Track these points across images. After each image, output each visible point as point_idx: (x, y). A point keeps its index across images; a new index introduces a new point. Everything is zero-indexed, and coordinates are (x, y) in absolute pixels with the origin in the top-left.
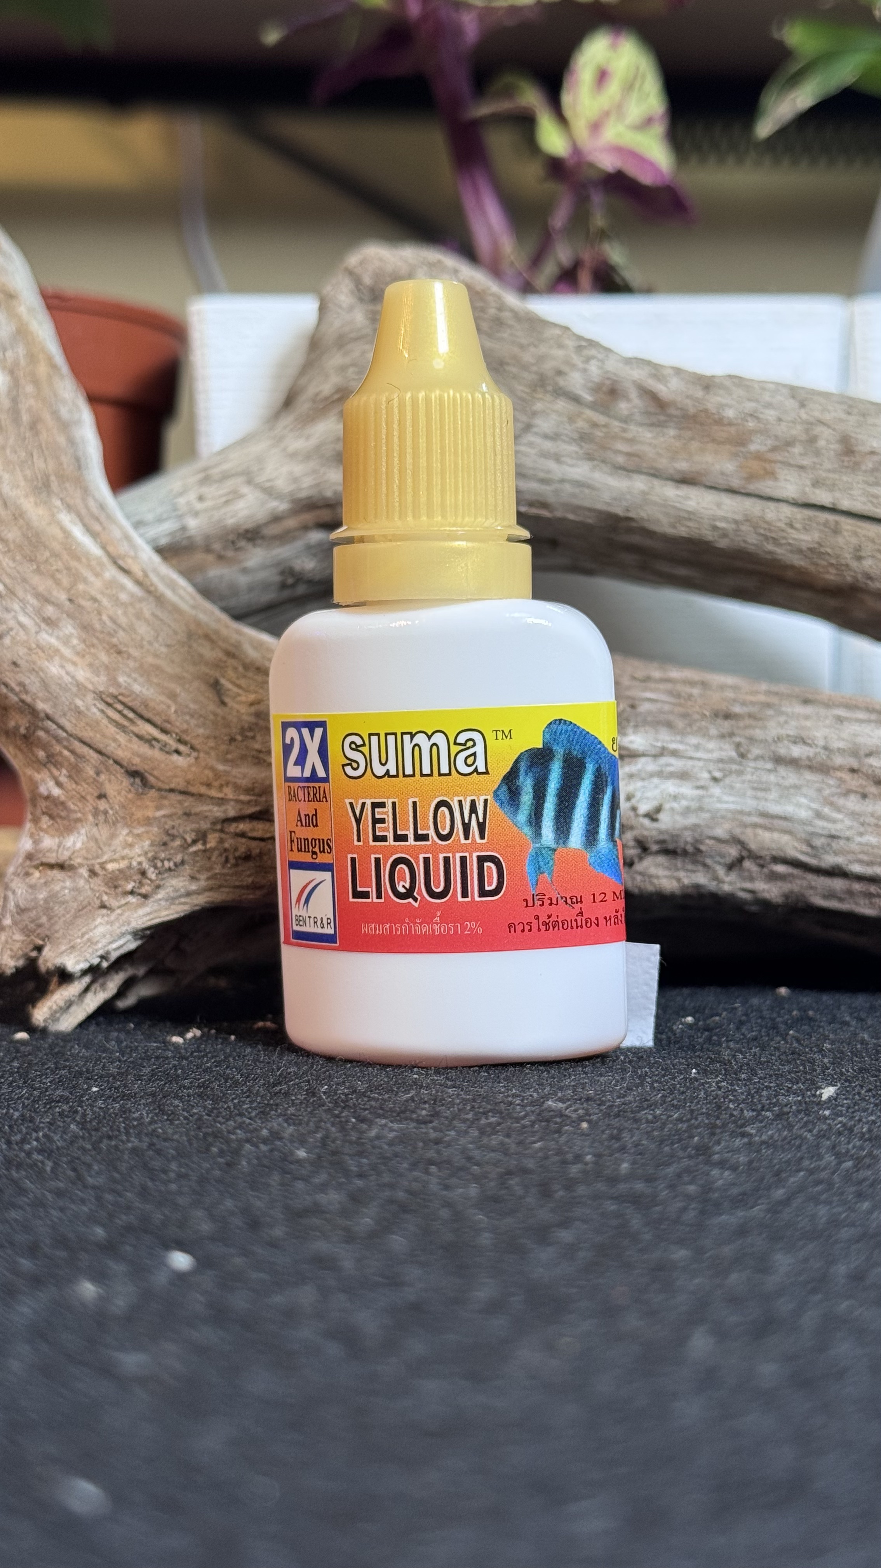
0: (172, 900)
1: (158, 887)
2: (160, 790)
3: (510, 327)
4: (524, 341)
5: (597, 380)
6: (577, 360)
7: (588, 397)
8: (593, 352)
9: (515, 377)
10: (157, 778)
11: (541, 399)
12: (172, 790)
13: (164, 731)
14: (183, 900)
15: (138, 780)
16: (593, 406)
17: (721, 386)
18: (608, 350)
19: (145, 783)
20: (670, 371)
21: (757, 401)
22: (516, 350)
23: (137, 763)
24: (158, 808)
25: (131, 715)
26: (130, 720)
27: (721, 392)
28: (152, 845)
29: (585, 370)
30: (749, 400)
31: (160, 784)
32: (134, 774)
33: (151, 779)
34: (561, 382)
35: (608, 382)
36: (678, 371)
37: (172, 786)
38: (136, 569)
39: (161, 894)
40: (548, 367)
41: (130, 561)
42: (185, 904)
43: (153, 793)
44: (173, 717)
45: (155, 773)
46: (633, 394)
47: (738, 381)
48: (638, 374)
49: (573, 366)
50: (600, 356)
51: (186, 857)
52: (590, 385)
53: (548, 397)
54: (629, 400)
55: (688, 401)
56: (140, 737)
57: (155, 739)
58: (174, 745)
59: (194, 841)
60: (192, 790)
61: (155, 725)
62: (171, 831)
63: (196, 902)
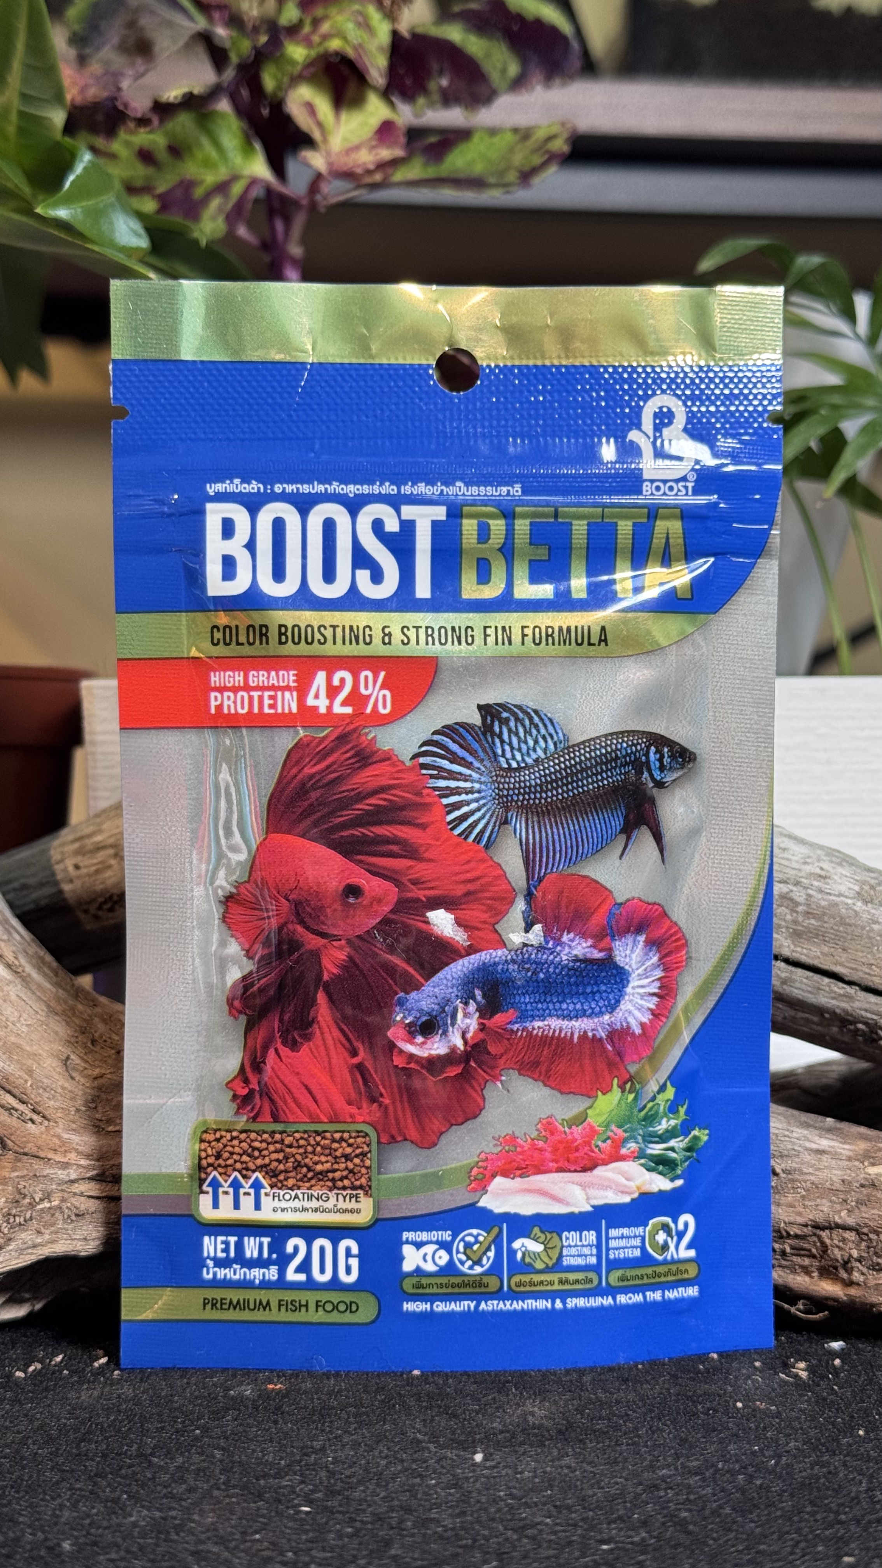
0: (21, 1251)
1: (10, 1239)
10: (15, 1144)
12: (25, 1154)
13: (21, 1102)
14: (30, 1251)
19: (4, 1146)
24: (14, 1169)
28: (6, 1202)
31: (16, 1148)
33: (10, 1145)
37: (26, 1150)
39: (12, 1246)
43: (10, 1156)
44: (29, 1091)
45: (13, 1138)
51: (35, 1214)
57: (13, 1108)
58: (30, 1115)
59: (42, 1200)
60: (42, 1154)
61: (15, 1096)
62: (23, 1191)
63: (41, 1252)
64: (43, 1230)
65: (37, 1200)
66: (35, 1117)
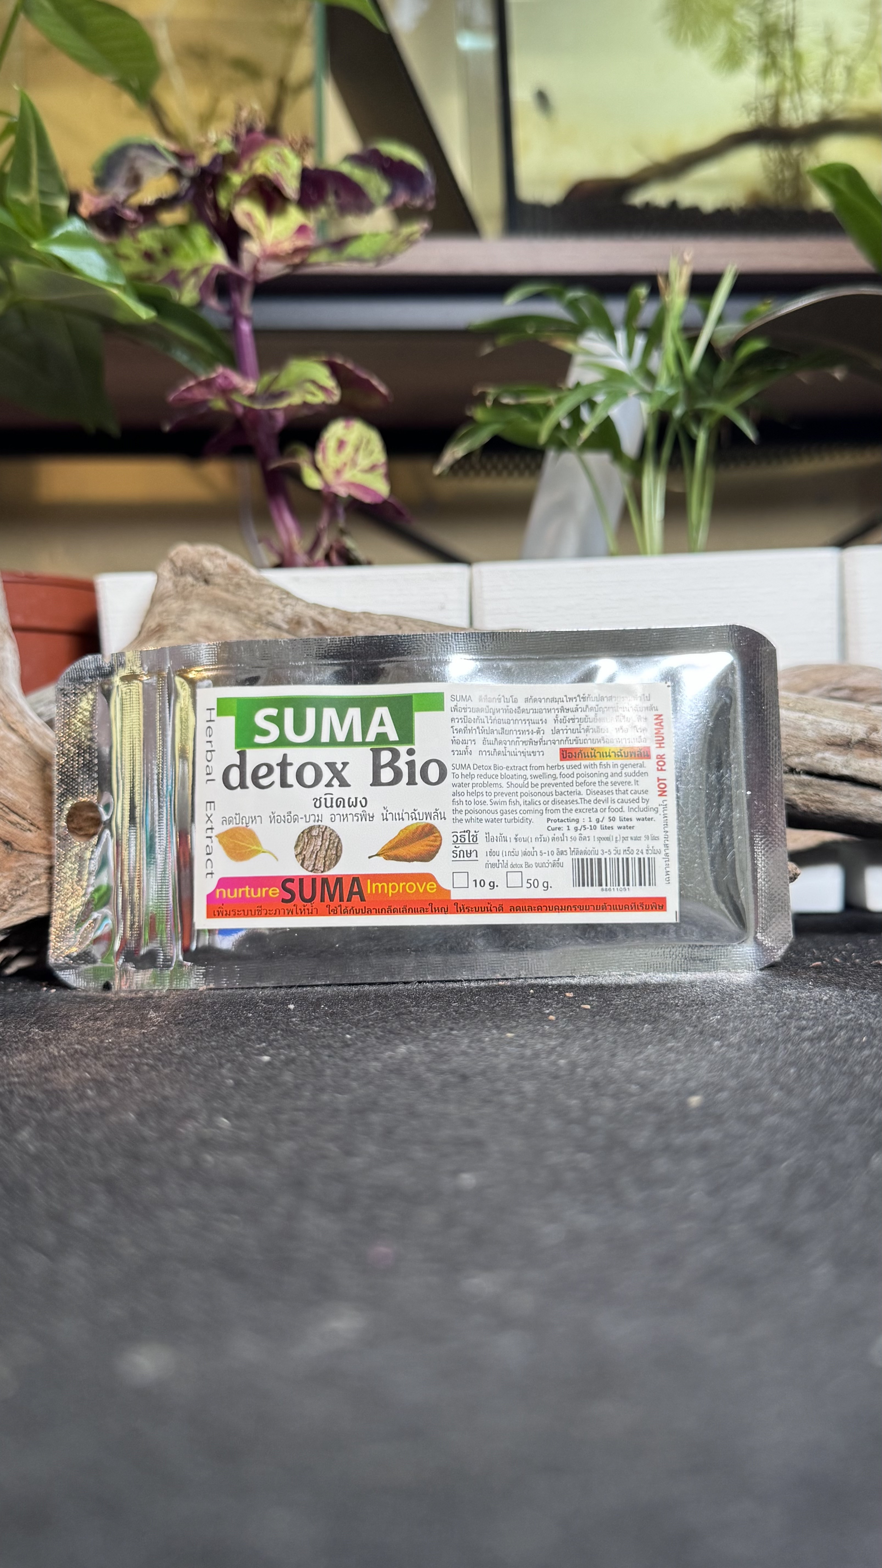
0: (19, 913)
1: (13, 905)
2: (20, 851)
3: (245, 588)
4: (252, 596)
5: (290, 616)
6: (280, 606)
7: (285, 626)
8: (289, 601)
9: (246, 616)
10: (18, 845)
11: (260, 628)
12: (25, 851)
13: (24, 819)
14: (26, 912)
15: (9, 847)
16: (288, 632)
17: (358, 618)
18: (298, 599)
19: (12, 848)
20: (330, 611)
21: (376, 626)
22: (247, 601)
23: (8, 838)
24: (17, 861)
25: (7, 810)
26: (7, 813)
27: (357, 622)
28: (11, 882)
29: (283, 612)
30: (372, 625)
31: (20, 848)
32: (7, 843)
33: (15, 845)
34: (270, 618)
35: (296, 618)
36: (335, 610)
37: (26, 849)
38: (22, 729)
39: (14, 909)
40: (263, 610)
41: (18, 725)
42: (27, 914)
43: (16, 853)
44: (28, 811)
45: (17, 842)
46: (310, 624)
47: (367, 615)
48: (313, 613)
49: (277, 609)
50: (294, 603)
51: (29, 889)
52: (286, 620)
53: (263, 627)
54: (307, 627)
55: (339, 627)
56: (11, 823)
57: (18, 823)
58: (28, 826)
59: (34, 880)
60: (35, 850)
61: (19, 816)
62: (22, 874)
63: (33, 913)
64: (34, 898)
65: (31, 879)
66: (32, 828)
